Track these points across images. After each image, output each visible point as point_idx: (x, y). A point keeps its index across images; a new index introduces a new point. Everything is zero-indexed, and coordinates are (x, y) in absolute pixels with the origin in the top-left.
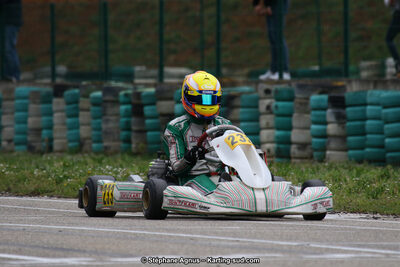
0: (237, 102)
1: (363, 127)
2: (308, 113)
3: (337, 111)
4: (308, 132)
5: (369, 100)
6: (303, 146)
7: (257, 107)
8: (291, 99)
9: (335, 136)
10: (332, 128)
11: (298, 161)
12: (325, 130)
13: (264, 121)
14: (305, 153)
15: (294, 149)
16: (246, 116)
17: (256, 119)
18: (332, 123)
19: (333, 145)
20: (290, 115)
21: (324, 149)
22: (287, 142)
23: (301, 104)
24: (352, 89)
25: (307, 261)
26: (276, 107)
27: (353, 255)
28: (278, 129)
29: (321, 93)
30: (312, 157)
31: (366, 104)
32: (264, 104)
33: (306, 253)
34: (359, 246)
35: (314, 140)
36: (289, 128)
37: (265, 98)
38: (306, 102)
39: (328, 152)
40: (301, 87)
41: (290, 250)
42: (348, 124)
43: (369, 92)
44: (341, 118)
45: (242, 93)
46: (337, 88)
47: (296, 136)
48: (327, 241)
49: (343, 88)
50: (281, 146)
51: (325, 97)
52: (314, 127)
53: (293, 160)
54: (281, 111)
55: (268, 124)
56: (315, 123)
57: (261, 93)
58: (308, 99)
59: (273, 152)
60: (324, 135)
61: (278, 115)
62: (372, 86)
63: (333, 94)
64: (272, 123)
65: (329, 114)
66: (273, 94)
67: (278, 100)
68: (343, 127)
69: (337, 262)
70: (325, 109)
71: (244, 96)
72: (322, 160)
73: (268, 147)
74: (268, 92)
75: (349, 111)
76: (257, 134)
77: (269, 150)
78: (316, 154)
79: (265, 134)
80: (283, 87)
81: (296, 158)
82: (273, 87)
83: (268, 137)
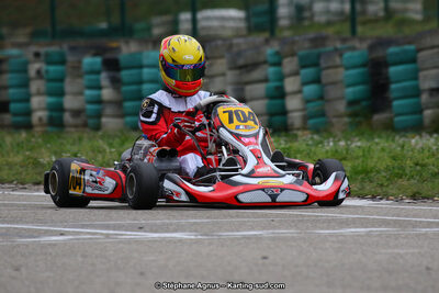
0: (5, 67)
1: (140, 91)
2: (80, 76)
3: (112, 74)
4: (81, 98)
5: (145, 62)
6: (77, 113)
7: (25, 71)
8: (63, 62)
9: (110, 102)
10: (107, 93)
11: (73, 129)
12: (99, 96)
13: (35, 86)
14: (79, 121)
15: (67, 117)
16: (14, 82)
17: (25, 84)
18: (106, 87)
19: (109, 110)
20: (61, 80)
21: (99, 115)
22: (60, 109)
23: (74, 67)
24: (127, 50)
25: (18, 246)
26: (47, 72)
27: (71, 237)
28: (50, 94)
29: (95, 55)
30: (85, 125)
31: (141, 67)
32: (34, 68)
33: (21, 237)
34: (83, 226)
35: (89, 107)
36: (61, 94)
37: (35, 62)
38: (77, 67)
39: (104, 120)
40: (73, 49)
42: (124, 88)
43: (145, 53)
44: (116, 82)
45: (10, 57)
46: (112, 49)
47: (70, 102)
48: (52, 221)
49: (118, 49)
50: (55, 114)
51: (98, 60)
52: (88, 93)
53: (68, 129)
54: (51, 76)
55: (38, 89)
56: (90, 87)
57: (30, 56)
58: (80, 62)
59: (45, 120)
60: (99, 101)
61: (50, 80)
62: (150, 46)
63: (109, 55)
64: (43, 89)
65: (104, 78)
66: (42, 58)
67: (49, 63)
68: (119, 92)
69: (50, 245)
70: (98, 73)
71: (12, 61)
72: (98, 128)
73: (39, 115)
74: (37, 55)
75: (125, 75)
76: (27, 100)
77: (40, 119)
78: (91, 122)
79: (36, 101)
80: (54, 49)
81: (71, 126)
82: (43, 50)
83: (39, 104)
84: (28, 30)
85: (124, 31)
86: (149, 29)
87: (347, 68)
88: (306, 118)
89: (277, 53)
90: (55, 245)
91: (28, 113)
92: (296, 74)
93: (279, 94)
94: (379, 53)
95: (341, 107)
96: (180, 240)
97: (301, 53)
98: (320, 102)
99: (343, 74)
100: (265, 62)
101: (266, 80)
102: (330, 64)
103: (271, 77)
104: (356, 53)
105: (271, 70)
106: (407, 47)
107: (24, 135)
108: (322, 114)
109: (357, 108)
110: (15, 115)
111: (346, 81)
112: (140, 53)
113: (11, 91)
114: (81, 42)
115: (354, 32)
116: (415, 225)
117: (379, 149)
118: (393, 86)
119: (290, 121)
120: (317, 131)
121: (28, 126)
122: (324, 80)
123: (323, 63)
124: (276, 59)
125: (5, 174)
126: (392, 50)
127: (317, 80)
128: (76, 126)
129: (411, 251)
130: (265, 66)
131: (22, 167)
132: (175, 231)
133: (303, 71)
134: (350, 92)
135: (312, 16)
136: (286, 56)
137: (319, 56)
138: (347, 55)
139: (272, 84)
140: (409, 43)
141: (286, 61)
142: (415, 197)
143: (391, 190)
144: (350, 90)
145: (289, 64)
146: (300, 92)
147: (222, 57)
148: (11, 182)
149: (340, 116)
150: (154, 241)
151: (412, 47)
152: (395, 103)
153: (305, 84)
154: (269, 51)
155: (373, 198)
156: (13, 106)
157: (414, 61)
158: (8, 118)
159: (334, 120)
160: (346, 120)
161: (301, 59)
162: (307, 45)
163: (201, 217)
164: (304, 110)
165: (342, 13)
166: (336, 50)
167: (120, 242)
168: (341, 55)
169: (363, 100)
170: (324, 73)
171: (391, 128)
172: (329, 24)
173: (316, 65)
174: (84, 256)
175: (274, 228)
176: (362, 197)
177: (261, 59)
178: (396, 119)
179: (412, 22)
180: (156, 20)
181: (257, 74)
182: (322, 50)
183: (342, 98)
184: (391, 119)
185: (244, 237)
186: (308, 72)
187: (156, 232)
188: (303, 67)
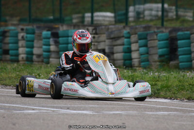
0: (8, 34)
1: (67, 47)
2: (41, 40)
3: (55, 39)
4: (42, 49)
5: (70, 34)
6: (39, 56)
7: (17, 36)
8: (34, 33)
9: (54, 52)
10: (53, 48)
11: (37, 63)
12: (49, 49)
13: (21, 43)
14: (40, 59)
15: (34, 57)
16: (12, 41)
17: (17, 42)
18: (52, 45)
19: (53, 55)
20: (33, 41)
21: (49, 57)
22: (32, 54)
23: (38, 36)
24: (62, 29)
26: (26, 37)
27: (37, 111)
28: (27, 47)
29: (48, 30)
30: (42, 61)
31: (68, 37)
32: (20, 35)
33: (15, 110)
34: (43, 107)
35: (44, 53)
36: (32, 47)
37: (21, 33)
38: (40, 35)
39: (51, 59)
40: (38, 28)
41: (9, 109)
42: (60, 46)
43: (70, 31)
44: (57, 43)
45: (10, 30)
46: (55, 28)
47: (36, 51)
48: (29, 104)
49: (58, 28)
50: (29, 56)
51: (49, 33)
52: (44, 47)
53: (34, 63)
54: (28, 39)
55: (22, 45)
56: (45, 45)
57: (19, 30)
58: (41, 33)
59: (25, 59)
60: (49, 51)
61: (28, 41)
62: (72, 27)
63: (54, 31)
64: (24, 45)
65: (51, 41)
66: (25, 31)
67: (27, 33)
68: (58, 47)
69: (28, 114)
70: (49, 38)
71: (11, 32)
72: (48, 63)
73: (22, 56)
74: (22, 29)
75: (61, 40)
76: (17, 49)
77: (23, 58)
78: (45, 60)
79: (21, 50)
80: (30, 27)
81: (36, 62)
82: (25, 28)
83: (22, 51)
84: (18, 18)
85: (61, 20)
86: (71, 20)
87: (159, 41)
88: (140, 62)
89: (129, 33)
90: (31, 114)
91: (17, 55)
92: (137, 42)
93: (129, 51)
94: (173, 35)
95: (156, 58)
96: (86, 114)
97: (139, 33)
98: (146, 55)
99: (157, 43)
100: (123, 37)
101: (123, 45)
102: (152, 38)
103: (125, 43)
104: (163, 34)
105: (126, 40)
106: (186, 32)
107: (16, 65)
108: (148, 61)
109: (163, 58)
110: (12, 56)
111: (158, 46)
112: (68, 30)
113: (10, 45)
114: (42, 24)
115: (162, 25)
116: (190, 112)
117: (173, 77)
118: (179, 49)
119: (133, 63)
120: (145, 68)
121: (17, 61)
122: (149, 46)
123: (149, 38)
124: (128, 35)
125: (7, 82)
126: (180, 33)
127: (146, 45)
128: (38, 62)
129: (188, 123)
130: (123, 38)
131: (15, 79)
132: (83, 110)
133: (140, 41)
134: (160, 51)
135: (144, 16)
136: (133, 34)
137: (147, 35)
138: (159, 35)
139: (126, 46)
140: (187, 30)
141: (132, 36)
142: (189, 99)
143: (179, 95)
144: (160, 50)
145: (134, 38)
146: (138, 50)
147: (104, 34)
148: (10, 86)
149: (155, 62)
150: (74, 114)
151: (188, 32)
152: (180, 57)
153: (140, 47)
154: (125, 32)
155: (171, 99)
156: (11, 52)
157: (189, 38)
158: (8, 57)
159: (153, 63)
160: (158, 63)
161: (139, 35)
162: (142, 29)
163: (95, 104)
164: (139, 58)
165: (157, 16)
166: (155, 32)
167: (59, 114)
168: (157, 35)
169: (167, 55)
170: (149, 42)
171: (177, 68)
172: (151, 20)
173: (146, 38)
174: (43, 120)
175: (127, 110)
176: (166, 98)
177: (122, 35)
178: (180, 64)
179: (188, 21)
180: (75, 16)
181: (119, 42)
182: (149, 32)
183: (157, 54)
184: (178, 64)
185: (114, 114)
186: (142, 42)
187: (75, 110)
188: (140, 39)
